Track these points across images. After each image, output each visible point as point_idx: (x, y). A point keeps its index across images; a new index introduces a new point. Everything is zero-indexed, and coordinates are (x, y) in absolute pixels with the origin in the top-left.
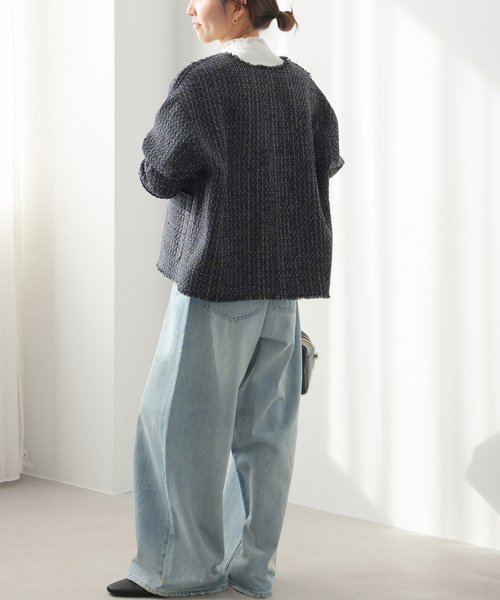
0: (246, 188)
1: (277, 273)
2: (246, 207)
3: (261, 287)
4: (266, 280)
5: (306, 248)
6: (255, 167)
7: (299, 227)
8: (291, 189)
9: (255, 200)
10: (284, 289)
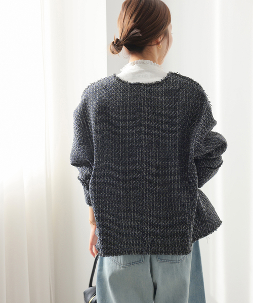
0: (119, 173)
1: (143, 235)
2: (120, 187)
3: (133, 245)
4: (135, 240)
5: (167, 218)
6: (125, 159)
7: (163, 203)
8: (157, 174)
9: (126, 182)
10: (148, 247)
